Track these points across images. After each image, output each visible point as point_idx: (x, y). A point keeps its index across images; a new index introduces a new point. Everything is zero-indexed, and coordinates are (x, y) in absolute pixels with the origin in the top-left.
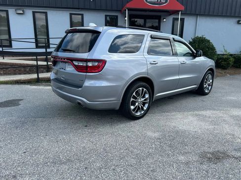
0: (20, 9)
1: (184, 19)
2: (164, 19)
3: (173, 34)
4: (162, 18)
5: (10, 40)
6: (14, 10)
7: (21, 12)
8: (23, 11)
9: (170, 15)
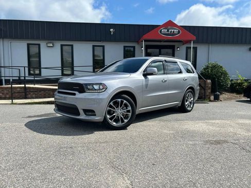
0: (51, 43)
1: (196, 48)
2: (178, 48)
3: (187, 60)
4: (176, 47)
5: (40, 68)
6: (45, 44)
7: (52, 45)
8: (53, 44)
9: (183, 44)
